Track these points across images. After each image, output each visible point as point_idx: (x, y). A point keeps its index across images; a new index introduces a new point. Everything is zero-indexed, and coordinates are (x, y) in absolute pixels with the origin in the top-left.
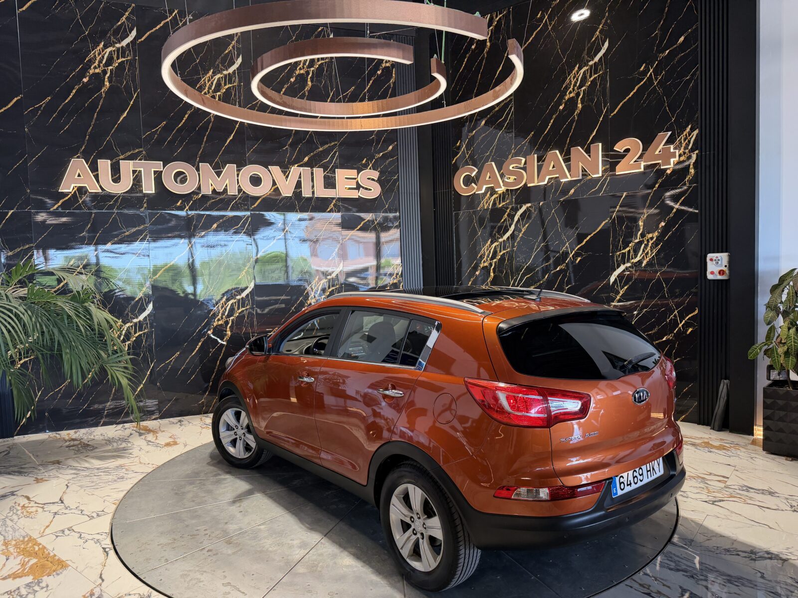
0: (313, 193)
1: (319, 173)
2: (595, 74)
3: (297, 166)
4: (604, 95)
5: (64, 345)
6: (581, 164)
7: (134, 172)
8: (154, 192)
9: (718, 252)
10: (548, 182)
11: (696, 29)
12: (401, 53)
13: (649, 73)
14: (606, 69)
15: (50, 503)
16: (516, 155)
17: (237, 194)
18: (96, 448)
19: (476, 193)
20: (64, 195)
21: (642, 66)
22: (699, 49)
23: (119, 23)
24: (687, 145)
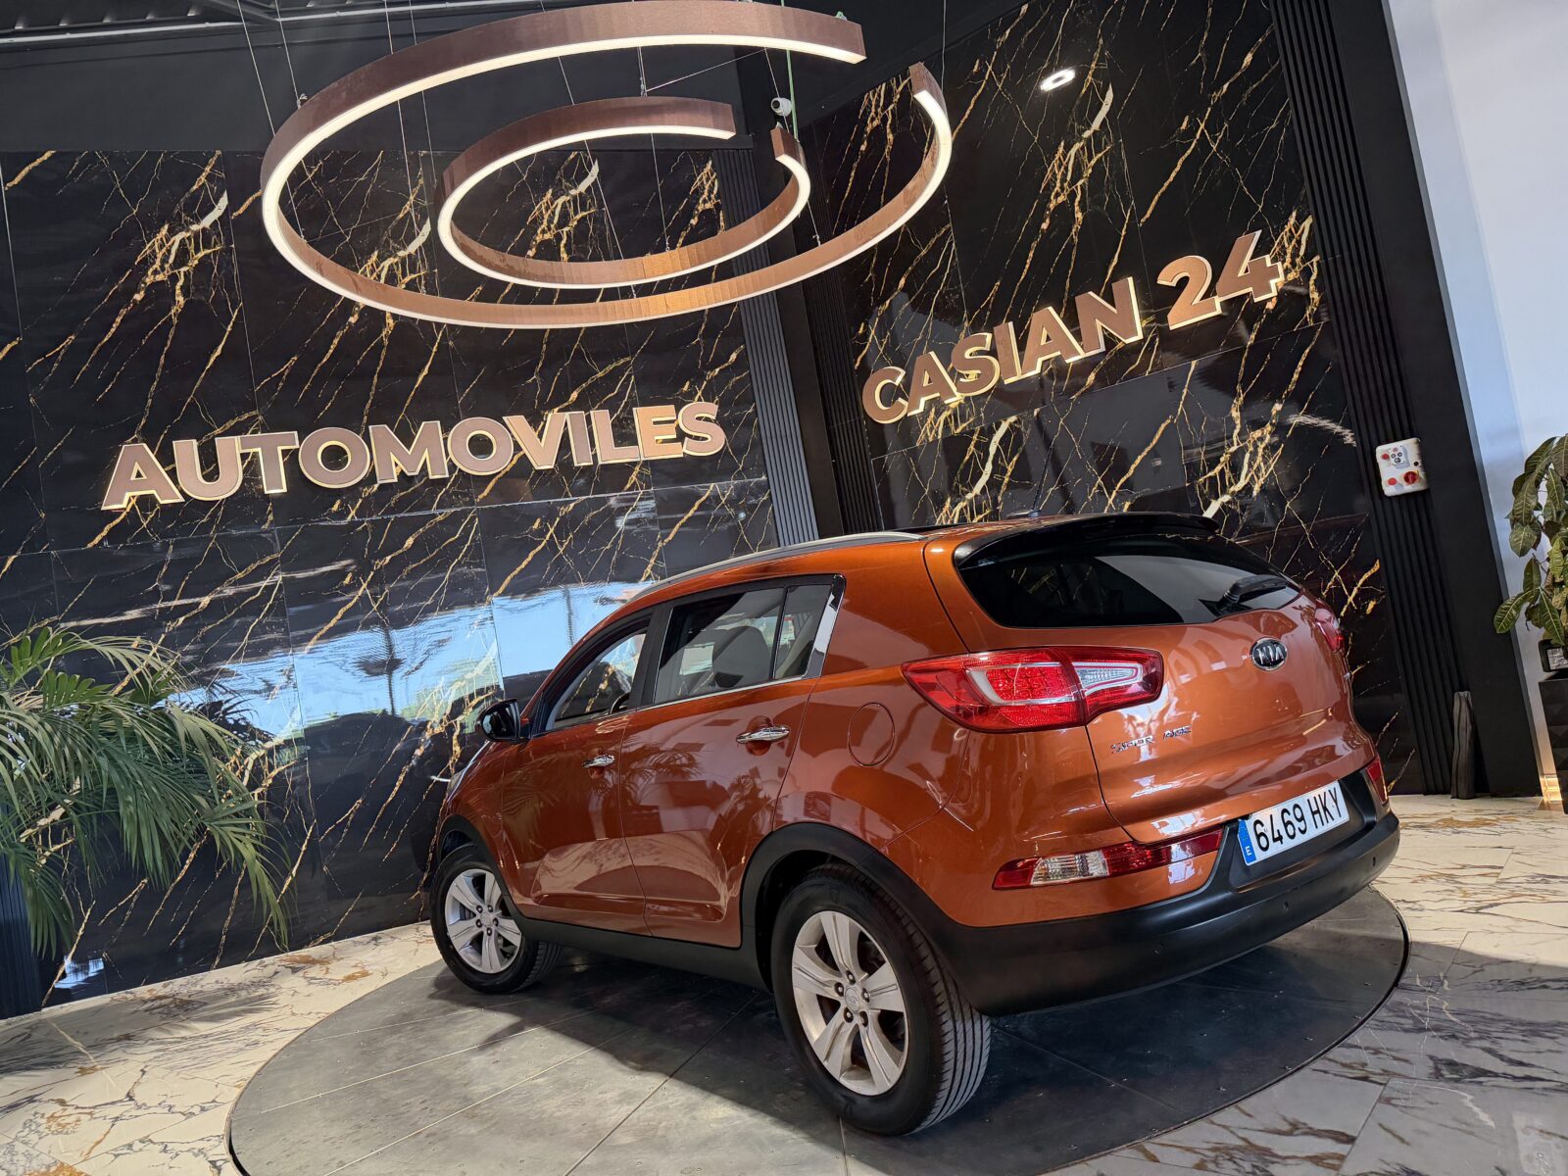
0: (595, 456)
1: (602, 419)
2: (1097, 152)
3: (559, 411)
4: (1122, 189)
5: (121, 788)
6: (1099, 324)
7: (244, 456)
8: (285, 490)
9: (1396, 440)
10: (1043, 369)
11: (1273, 33)
12: (710, 120)
13: (1199, 132)
14: (1116, 139)
15: (107, 1104)
16: (975, 328)
17: (447, 476)
18: (205, 1004)
19: (909, 415)
20: (112, 515)
21: (1183, 121)
22: (1284, 70)
23: (195, 187)
24: (1296, 250)
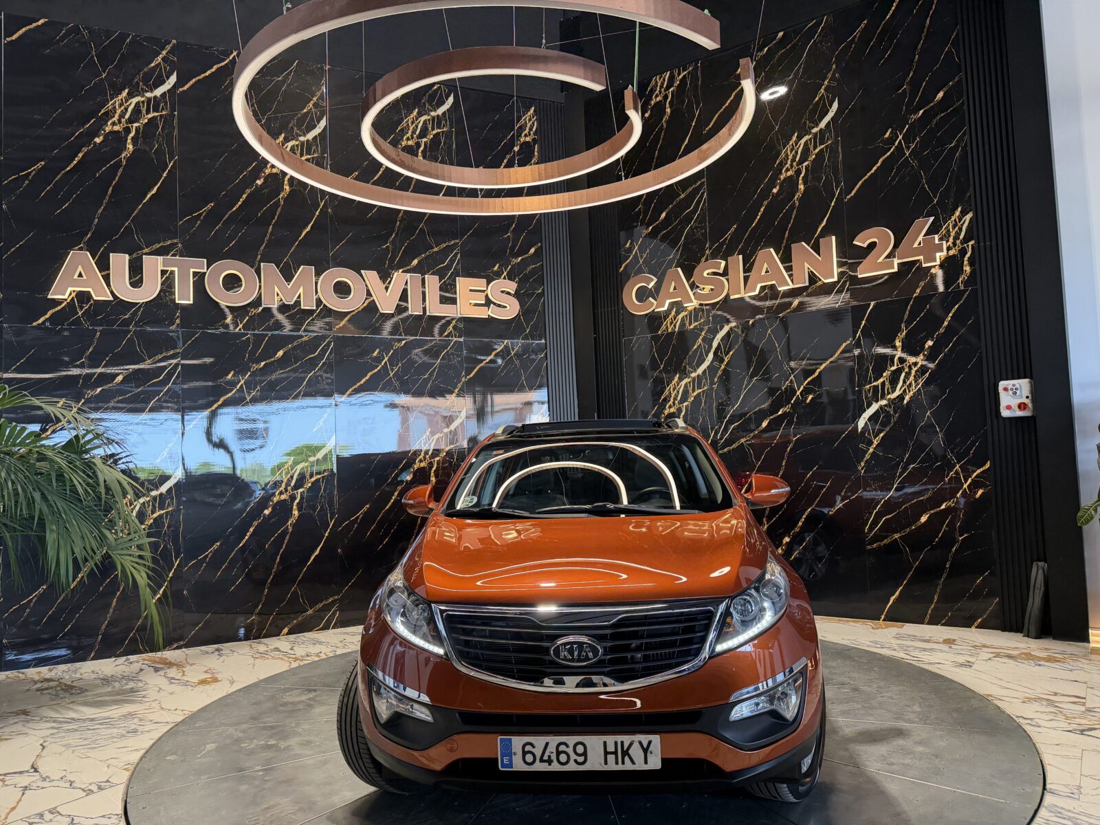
0: (424, 309)
1: (433, 282)
2: (820, 144)
3: (403, 272)
4: (836, 173)
5: (48, 518)
6: (807, 265)
7: (164, 272)
8: (191, 302)
9: (1013, 378)
10: (759, 293)
11: (960, 81)
12: (588, 73)
13: (898, 141)
14: (836, 137)
15: (15, 773)
16: (714, 256)
17: (315, 308)
18: (87, 690)
19: (656, 311)
20: (56, 303)
21: (887, 132)
22: (966, 107)
23: (153, 65)
24: (958, 234)
